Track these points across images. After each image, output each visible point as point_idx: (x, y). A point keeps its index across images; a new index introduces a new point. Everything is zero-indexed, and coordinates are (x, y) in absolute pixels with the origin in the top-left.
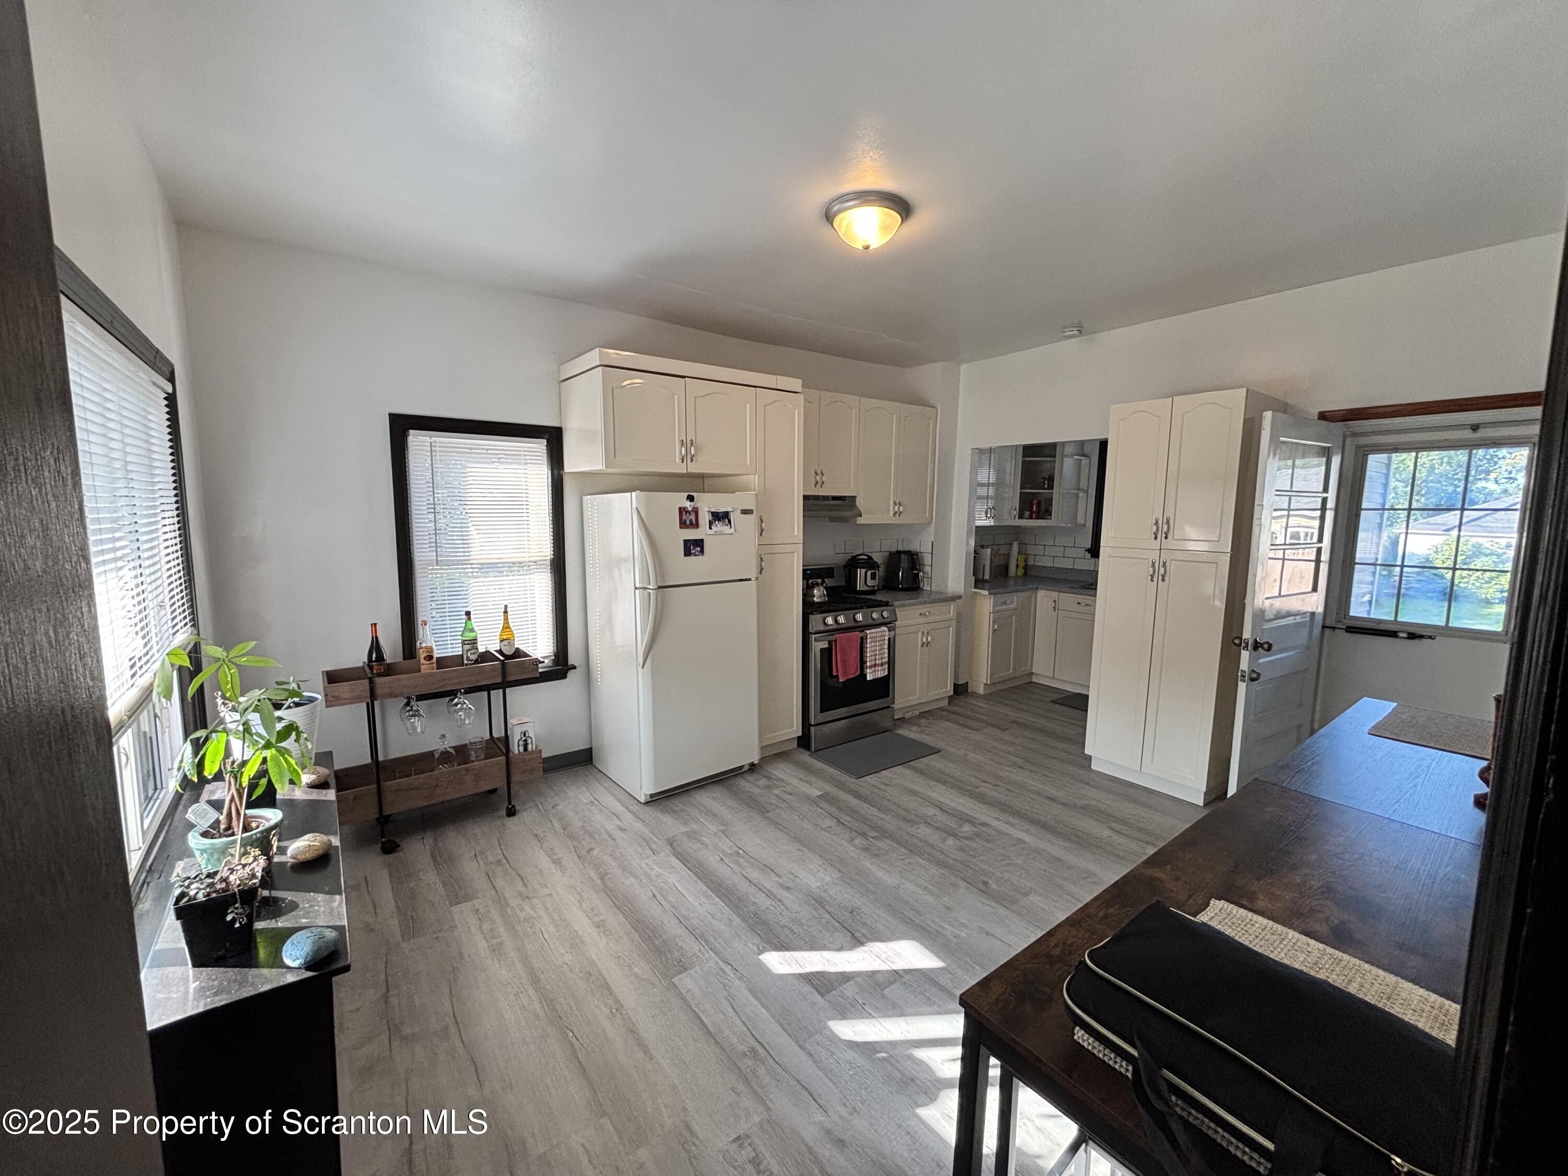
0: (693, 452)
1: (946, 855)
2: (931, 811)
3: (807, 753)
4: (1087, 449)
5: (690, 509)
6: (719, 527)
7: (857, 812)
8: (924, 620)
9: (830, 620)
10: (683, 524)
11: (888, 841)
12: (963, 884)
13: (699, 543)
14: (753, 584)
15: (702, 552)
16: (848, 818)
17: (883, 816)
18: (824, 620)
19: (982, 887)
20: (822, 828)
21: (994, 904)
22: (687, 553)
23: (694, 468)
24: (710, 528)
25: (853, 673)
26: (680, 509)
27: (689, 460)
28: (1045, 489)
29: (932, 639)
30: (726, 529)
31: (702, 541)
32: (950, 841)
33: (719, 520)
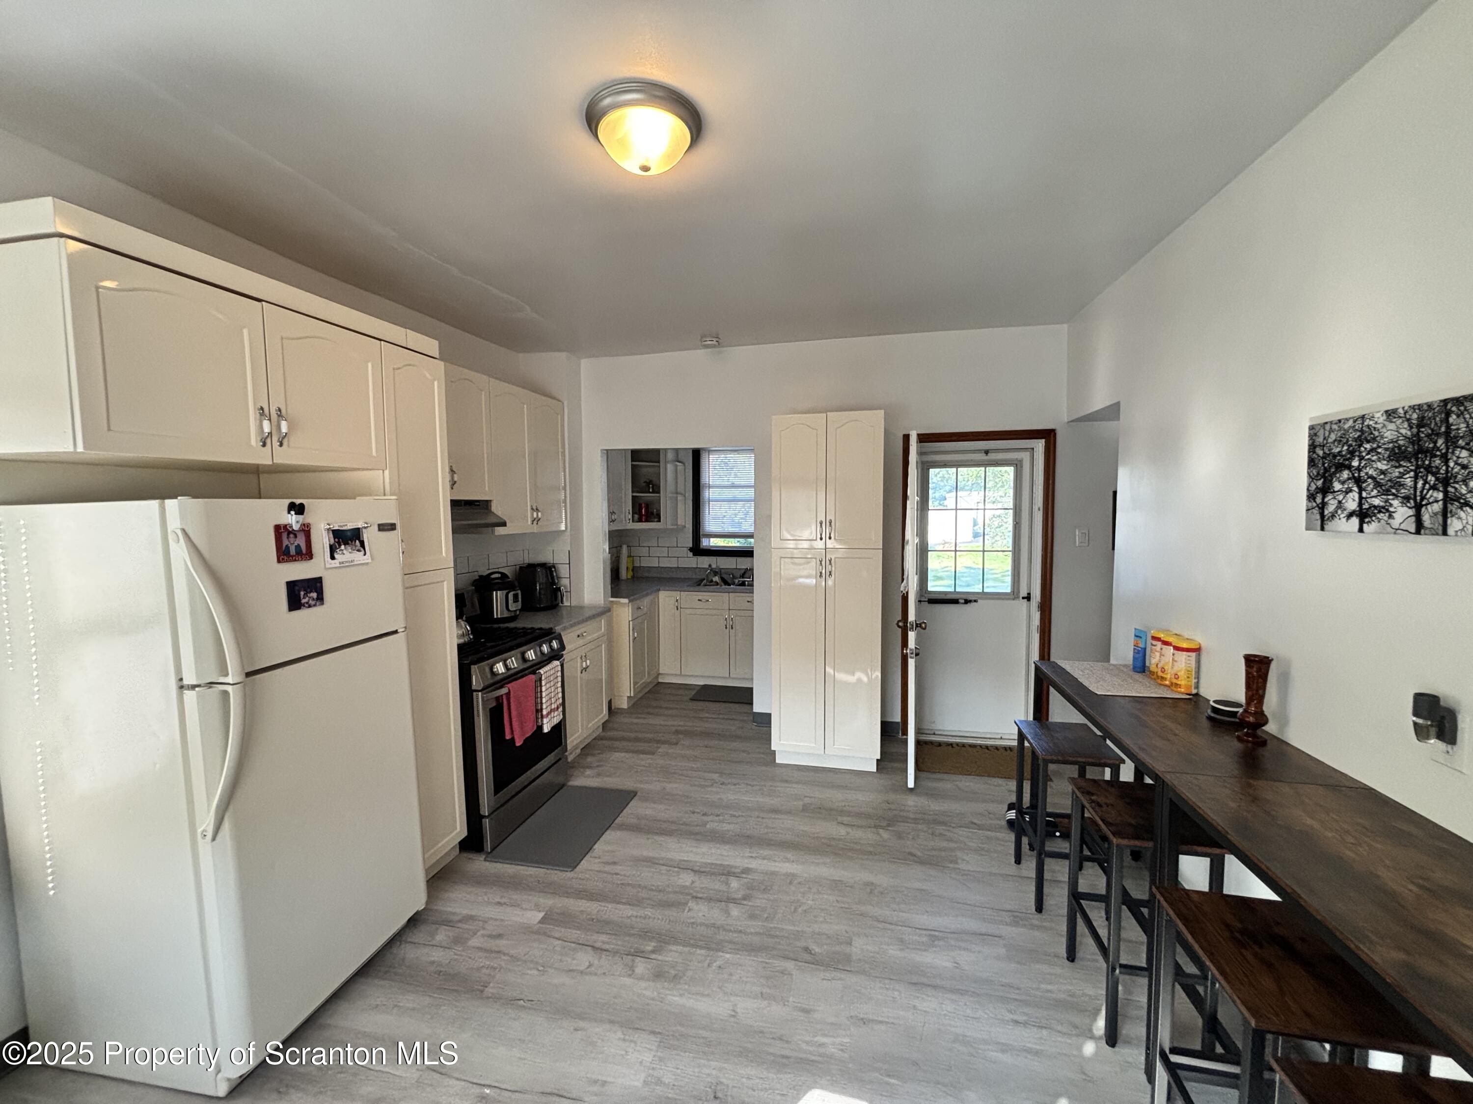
0: (284, 430)
1: (745, 933)
2: (686, 879)
3: (482, 857)
4: (680, 457)
5: (296, 527)
6: (346, 554)
7: (607, 923)
8: (581, 642)
9: (500, 668)
10: (284, 555)
11: (674, 948)
12: (790, 965)
13: (315, 585)
14: (400, 637)
15: (320, 599)
16: (604, 938)
17: (641, 913)
18: (491, 669)
19: (807, 957)
20: (582, 972)
21: (838, 975)
22: (295, 604)
23: (284, 456)
24: (333, 558)
25: (529, 731)
26: (277, 528)
27: (276, 444)
28: (650, 493)
29: (590, 663)
30: (358, 557)
31: (319, 580)
32: (735, 911)
33: (346, 544)
